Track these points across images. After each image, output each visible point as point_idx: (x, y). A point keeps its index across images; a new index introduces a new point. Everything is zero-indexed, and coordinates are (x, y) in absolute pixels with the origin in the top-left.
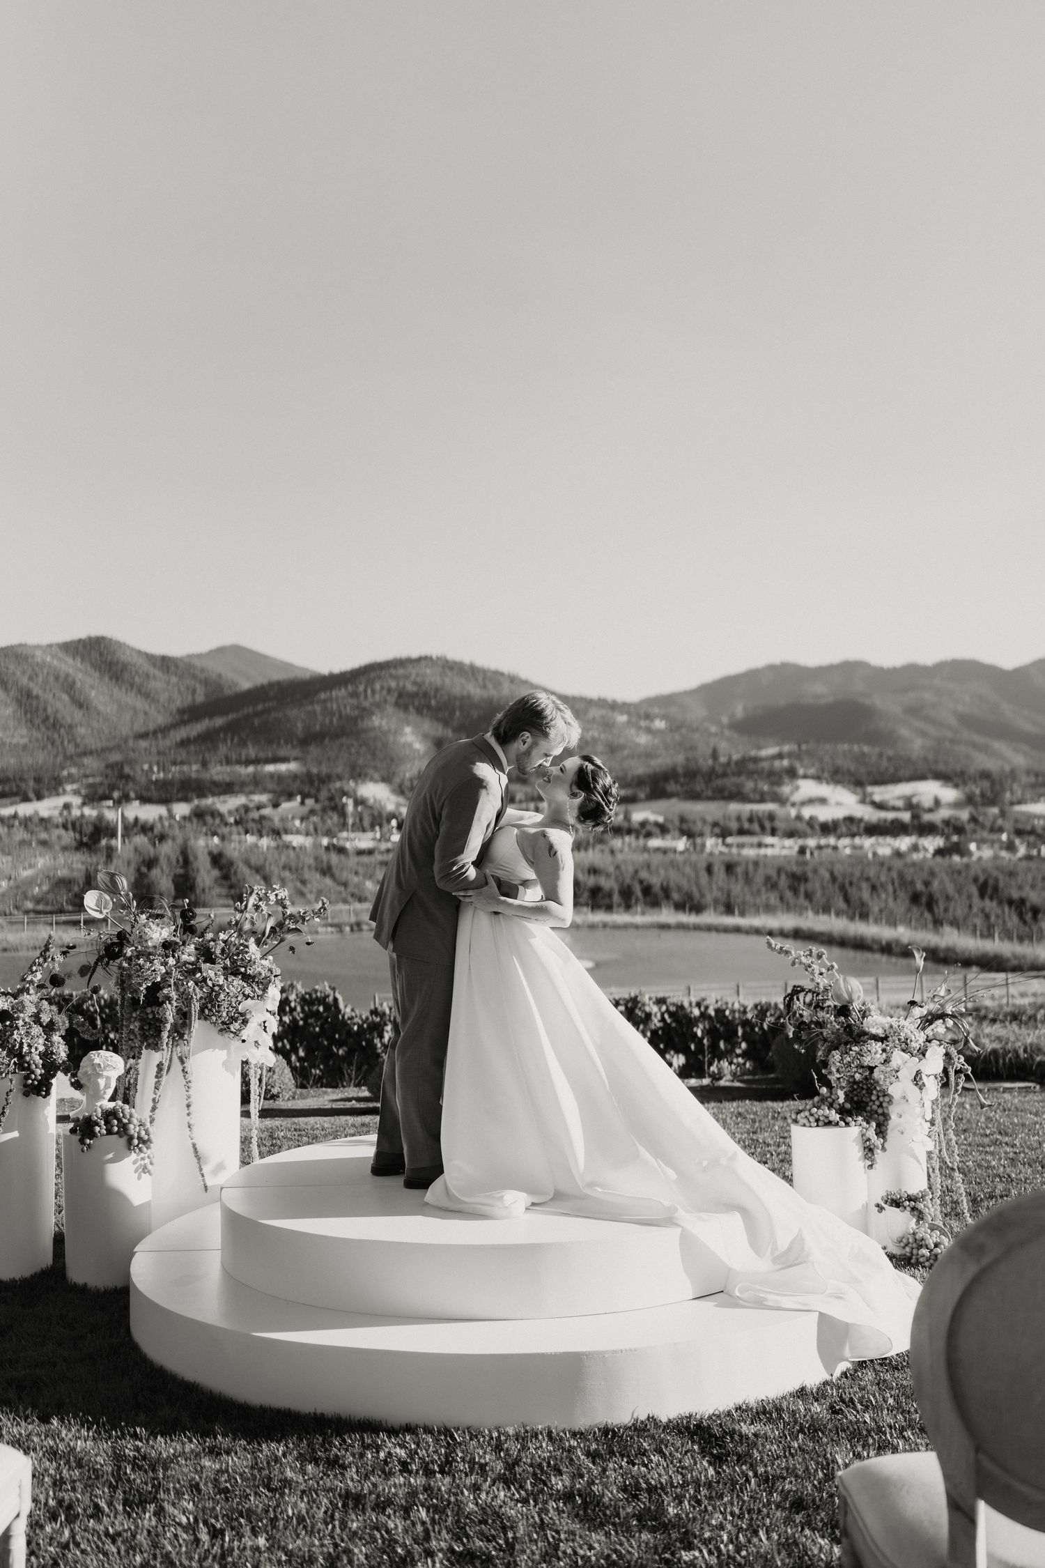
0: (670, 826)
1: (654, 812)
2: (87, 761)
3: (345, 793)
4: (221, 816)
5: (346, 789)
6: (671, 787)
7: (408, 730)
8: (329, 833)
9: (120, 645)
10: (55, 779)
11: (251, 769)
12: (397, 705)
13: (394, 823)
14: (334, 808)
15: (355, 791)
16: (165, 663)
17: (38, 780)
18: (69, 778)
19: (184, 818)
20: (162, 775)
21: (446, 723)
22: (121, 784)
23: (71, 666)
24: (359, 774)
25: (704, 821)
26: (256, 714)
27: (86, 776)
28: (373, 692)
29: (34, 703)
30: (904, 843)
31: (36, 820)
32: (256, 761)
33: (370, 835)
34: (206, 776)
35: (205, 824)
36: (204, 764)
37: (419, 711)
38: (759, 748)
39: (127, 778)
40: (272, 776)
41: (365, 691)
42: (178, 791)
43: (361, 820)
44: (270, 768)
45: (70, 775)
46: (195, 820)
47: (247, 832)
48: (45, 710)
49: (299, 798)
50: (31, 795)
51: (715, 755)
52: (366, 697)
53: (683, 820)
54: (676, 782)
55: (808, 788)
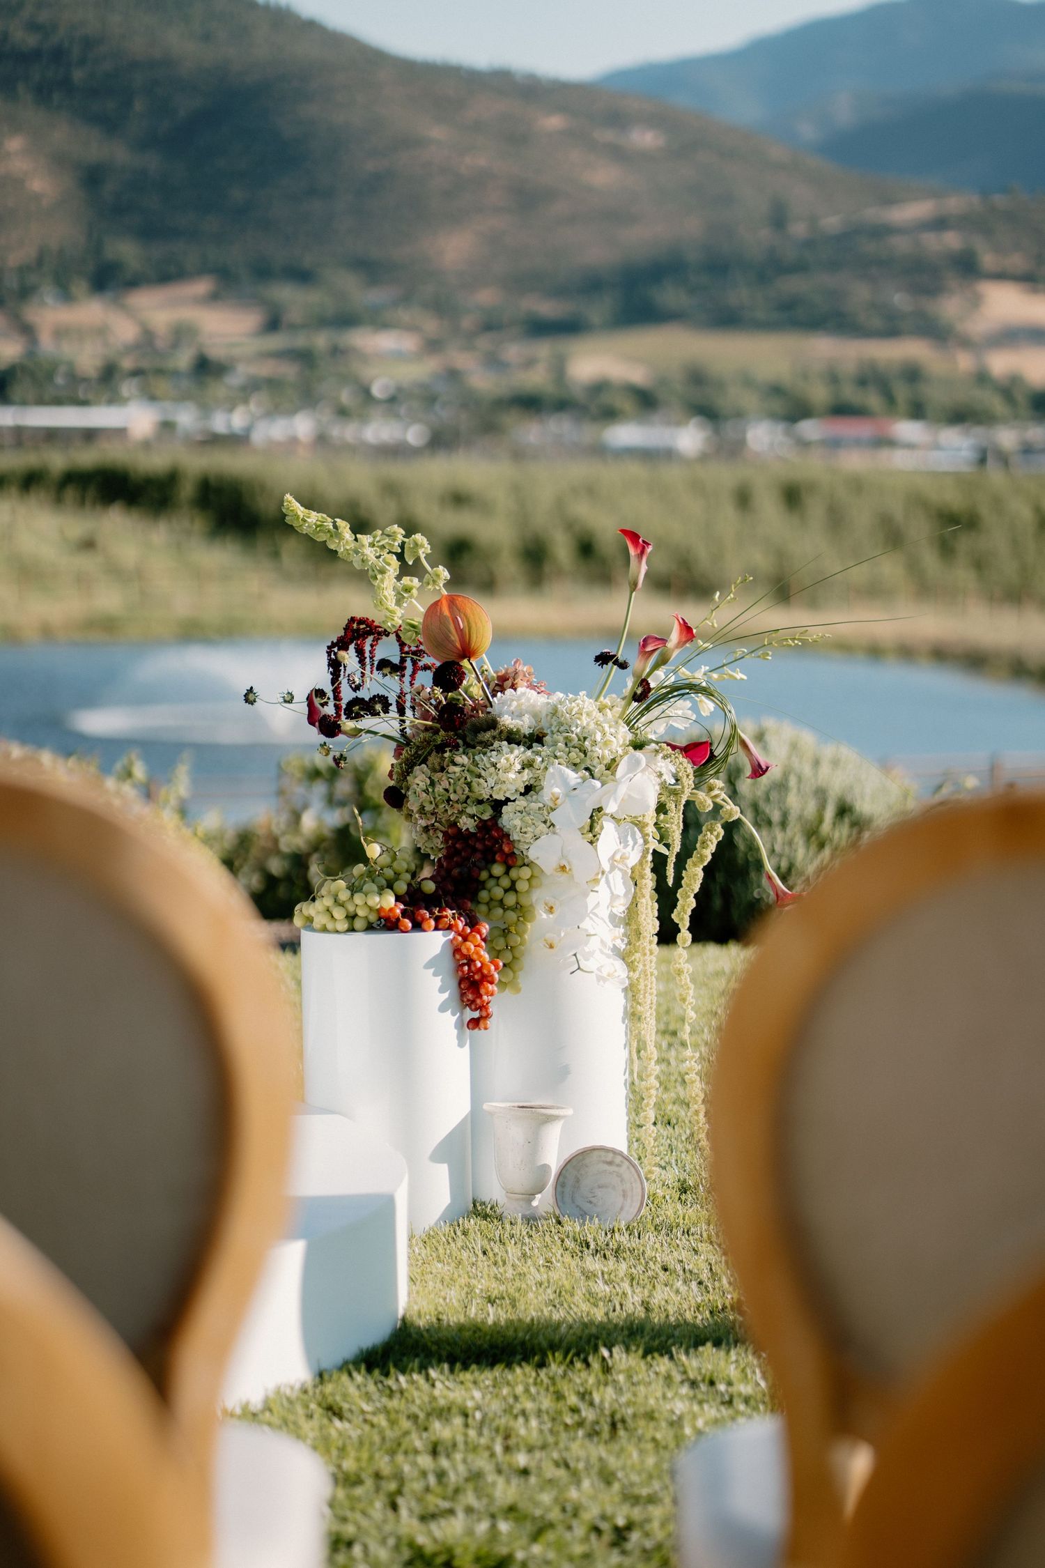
1: (623, 358)
6: (670, 296)
7: (15, 144)
21: (110, 125)
37: (43, 94)
38: (889, 201)
51: (779, 219)
55: (1004, 303)
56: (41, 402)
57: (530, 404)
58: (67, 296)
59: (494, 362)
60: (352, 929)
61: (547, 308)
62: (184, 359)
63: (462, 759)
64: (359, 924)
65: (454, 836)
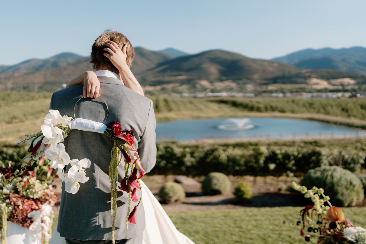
0: (278, 90)
1: (274, 87)
4: (168, 89)
5: (197, 82)
7: (212, 67)
8: (193, 93)
9: (143, 49)
11: (174, 78)
12: (209, 61)
15: (200, 83)
16: (154, 53)
19: (159, 90)
21: (222, 65)
24: (200, 78)
25: (287, 89)
30: (340, 94)
33: (203, 93)
34: (164, 80)
36: (163, 77)
37: (215, 63)
38: (302, 70)
40: (179, 79)
46: (162, 90)
49: (186, 84)
51: (290, 72)
53: (281, 89)
54: (280, 79)
55: (314, 80)
56: (216, 93)
57: (264, 92)
58: (217, 82)
59: (261, 88)
61: (266, 82)
62: (229, 88)
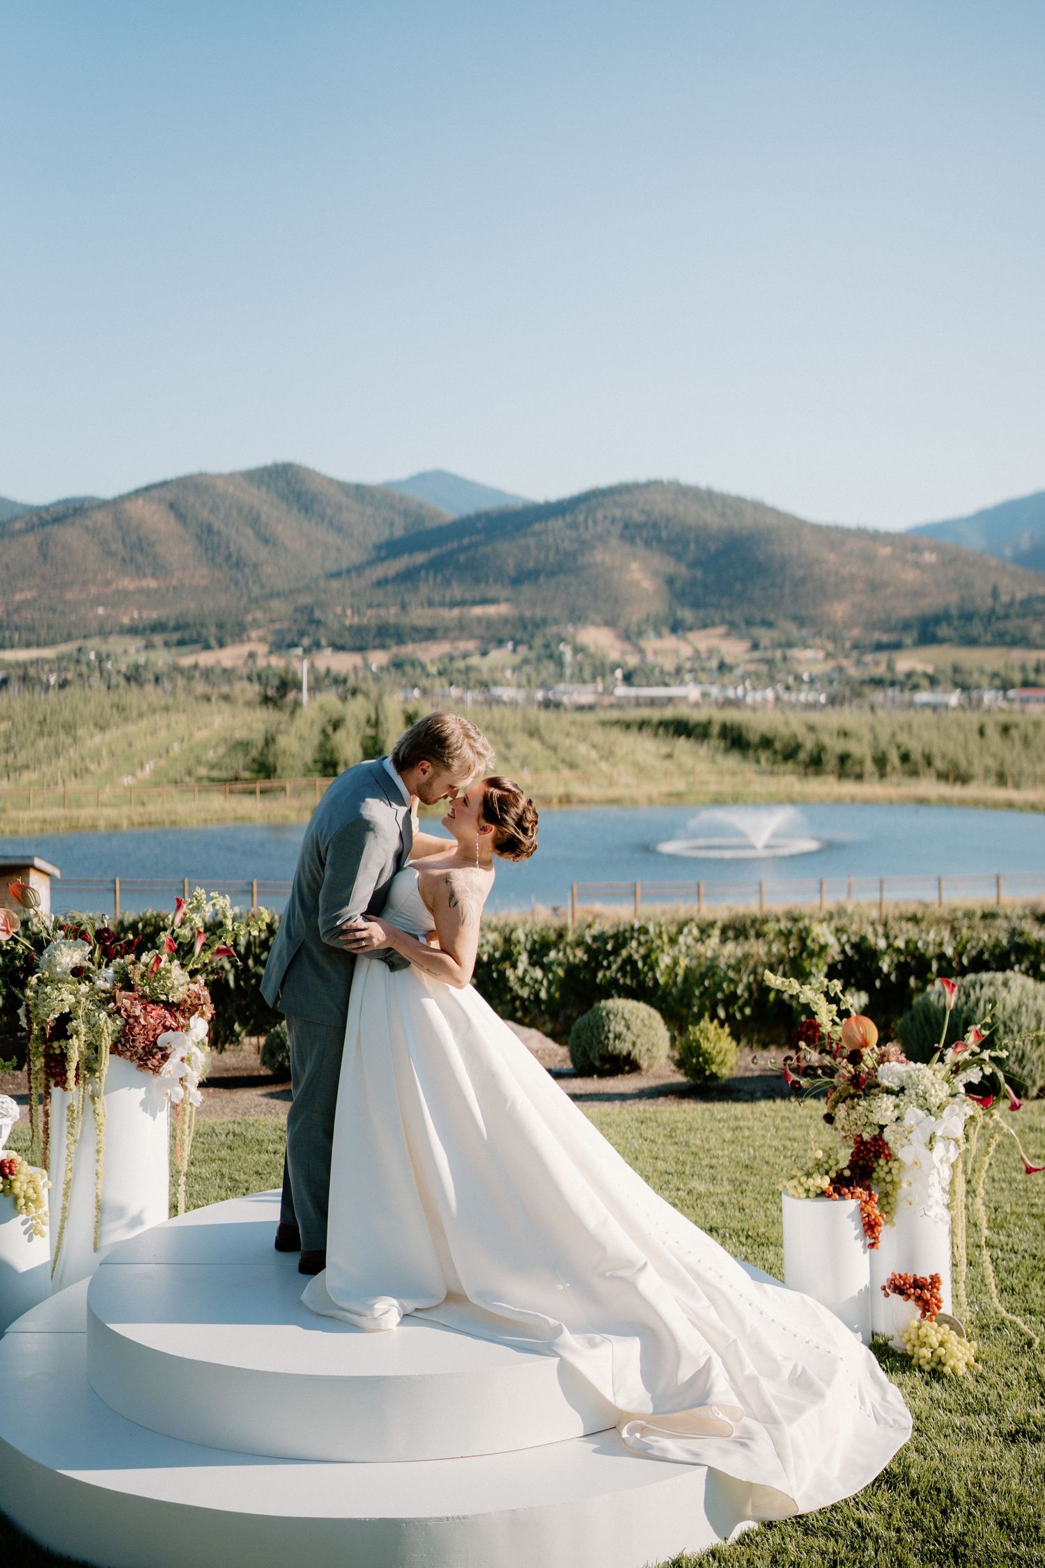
0: (941, 678)
1: (922, 660)
2: (275, 604)
3: (562, 640)
4: (423, 667)
5: (563, 635)
6: (943, 631)
7: (635, 566)
8: (544, 685)
9: (309, 473)
10: (239, 625)
11: (456, 612)
12: (622, 536)
13: (619, 673)
14: (551, 657)
15: (574, 637)
16: (359, 492)
17: (220, 626)
18: (256, 624)
19: (381, 668)
20: (356, 620)
21: (679, 557)
22: (312, 629)
23: (255, 497)
24: (578, 617)
25: (982, 672)
26: (462, 549)
27: (273, 621)
28: (595, 522)
29: (216, 539)
31: (218, 670)
32: (462, 603)
33: (590, 687)
34: (406, 621)
35: (404, 674)
36: (403, 607)
37: (647, 543)
39: (318, 623)
40: (479, 620)
41: (586, 521)
42: (375, 637)
43: (581, 670)
44: (478, 611)
45: (254, 620)
46: (393, 670)
47: (451, 684)
48: (228, 547)
49: (510, 645)
50: (213, 642)
51: (995, 593)
52: (586, 527)
53: (956, 670)
54: (949, 625)
56: (648, 685)
57: (877, 682)
58: (659, 635)
59: (859, 663)
60: (808, 1197)
61: (885, 638)
62: (714, 663)
63: (863, 1103)
64: (811, 1194)
65: (859, 1141)
